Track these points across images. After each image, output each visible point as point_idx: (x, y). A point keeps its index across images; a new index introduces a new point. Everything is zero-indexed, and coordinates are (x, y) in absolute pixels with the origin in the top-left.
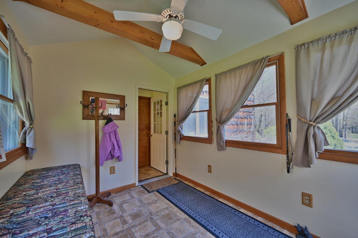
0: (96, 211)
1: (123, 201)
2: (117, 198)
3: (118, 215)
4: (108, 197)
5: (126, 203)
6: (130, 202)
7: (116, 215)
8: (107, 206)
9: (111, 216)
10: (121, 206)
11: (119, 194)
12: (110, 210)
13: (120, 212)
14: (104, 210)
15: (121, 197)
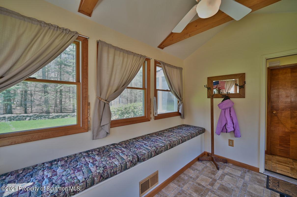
0: (207, 165)
1: (230, 174)
2: (229, 168)
3: (214, 177)
4: (224, 163)
5: (231, 176)
6: (235, 178)
7: (213, 176)
8: (216, 168)
9: (210, 174)
10: (224, 175)
11: (234, 167)
12: (214, 171)
13: (219, 177)
14: (211, 168)
15: (234, 170)
